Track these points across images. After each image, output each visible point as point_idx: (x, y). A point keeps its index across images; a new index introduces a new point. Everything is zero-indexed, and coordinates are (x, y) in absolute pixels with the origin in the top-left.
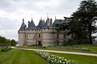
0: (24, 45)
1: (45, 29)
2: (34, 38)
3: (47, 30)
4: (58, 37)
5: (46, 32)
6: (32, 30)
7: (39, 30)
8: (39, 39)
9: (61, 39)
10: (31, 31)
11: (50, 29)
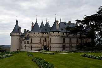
0: (18, 49)
1: (54, 32)
2: (39, 42)
3: (56, 33)
4: (64, 41)
5: (56, 35)
6: (38, 33)
7: (44, 33)
8: (45, 44)
9: (67, 43)
10: (36, 34)
11: (59, 32)
